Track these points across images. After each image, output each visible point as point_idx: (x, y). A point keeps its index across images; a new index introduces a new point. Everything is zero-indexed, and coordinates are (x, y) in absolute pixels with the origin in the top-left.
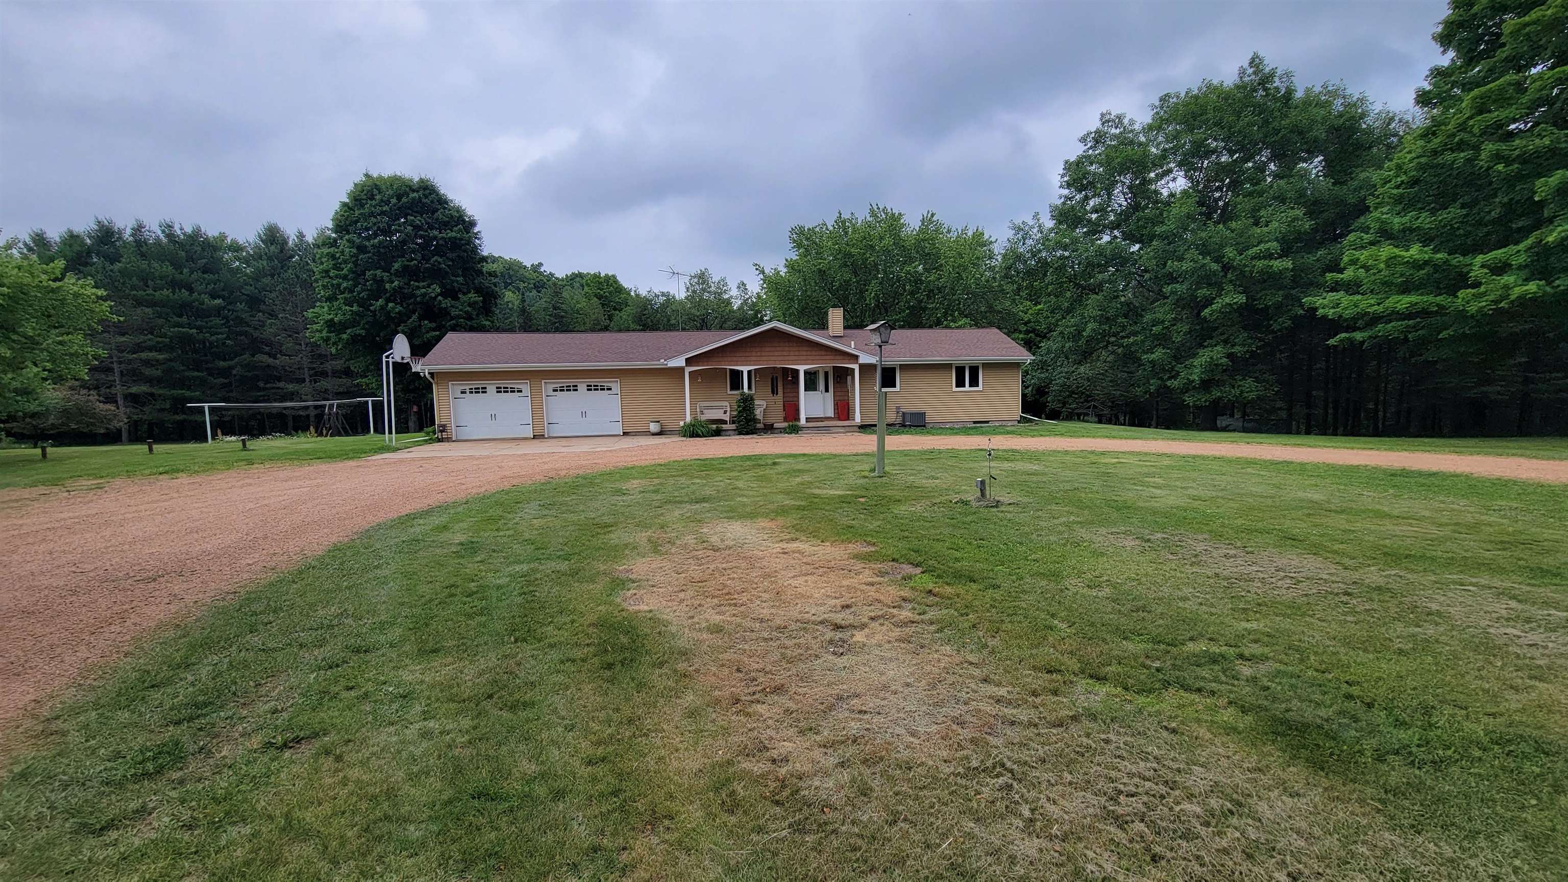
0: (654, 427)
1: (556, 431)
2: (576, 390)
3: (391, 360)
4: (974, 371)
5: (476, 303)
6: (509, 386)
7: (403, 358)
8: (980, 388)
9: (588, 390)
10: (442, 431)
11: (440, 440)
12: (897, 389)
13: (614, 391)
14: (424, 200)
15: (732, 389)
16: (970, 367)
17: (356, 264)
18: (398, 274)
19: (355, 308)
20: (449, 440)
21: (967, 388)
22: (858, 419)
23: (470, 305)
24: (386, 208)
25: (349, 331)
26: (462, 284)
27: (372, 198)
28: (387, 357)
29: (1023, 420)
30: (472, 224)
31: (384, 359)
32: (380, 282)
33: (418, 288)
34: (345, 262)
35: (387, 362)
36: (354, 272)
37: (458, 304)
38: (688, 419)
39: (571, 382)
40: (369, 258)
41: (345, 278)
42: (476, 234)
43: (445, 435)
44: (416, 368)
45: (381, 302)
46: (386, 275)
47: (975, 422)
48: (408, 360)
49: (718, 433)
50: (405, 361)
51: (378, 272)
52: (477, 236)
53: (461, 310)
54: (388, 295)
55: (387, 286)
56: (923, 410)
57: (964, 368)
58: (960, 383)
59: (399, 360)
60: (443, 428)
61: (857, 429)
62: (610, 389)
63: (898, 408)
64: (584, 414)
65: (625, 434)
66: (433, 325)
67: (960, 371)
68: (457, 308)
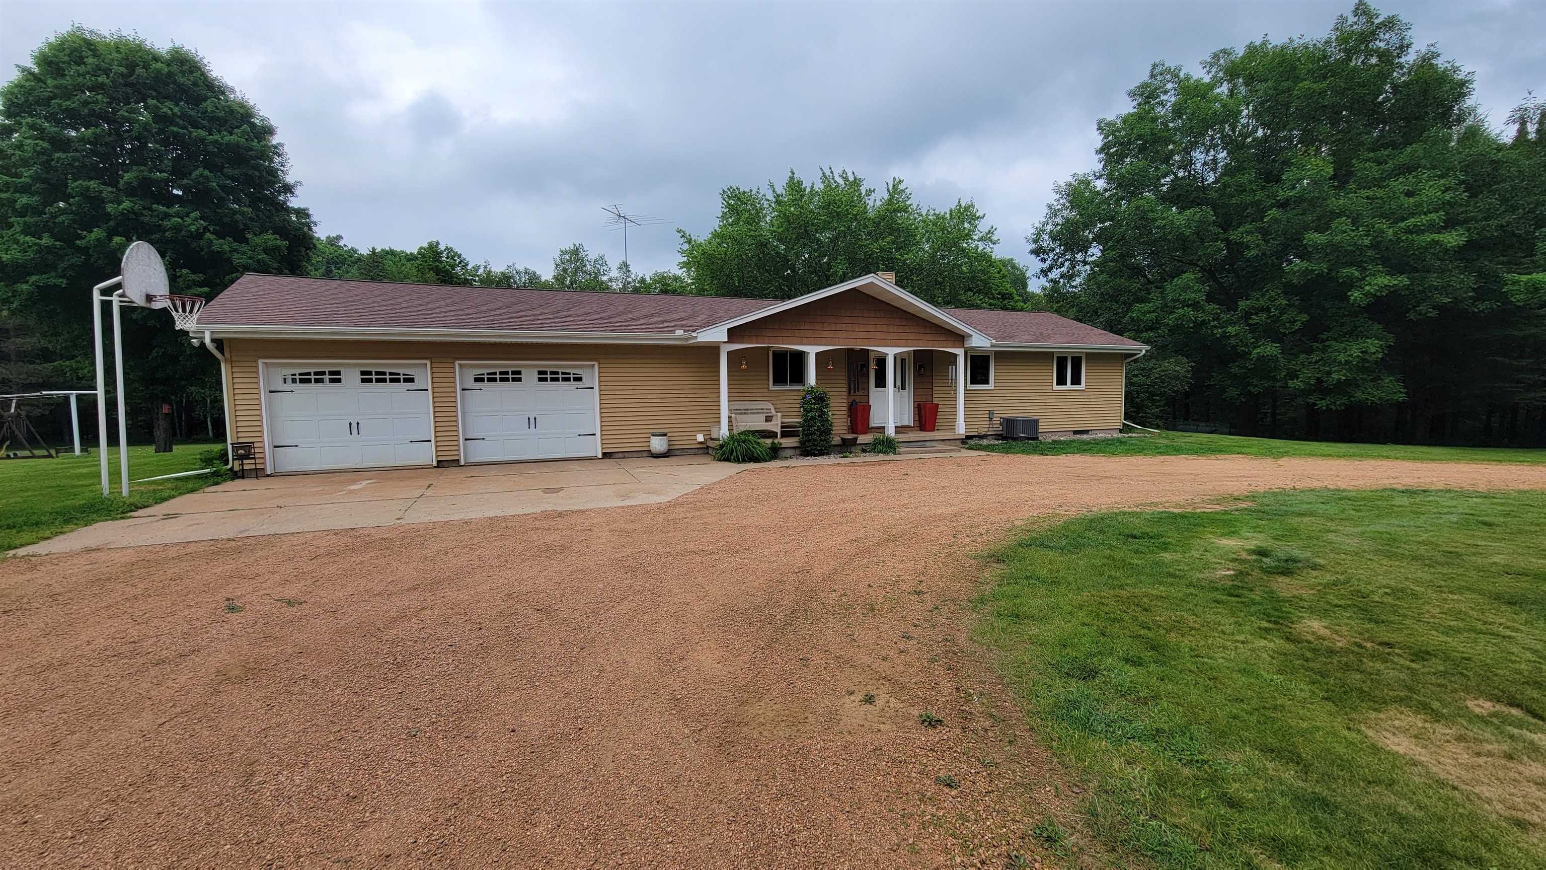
0: (658, 444)
1: (479, 452)
2: (520, 380)
3: (115, 299)
4: (1077, 363)
5: (277, 248)
6: (401, 371)
7: (149, 298)
8: (1082, 386)
9: (540, 380)
10: (241, 458)
11: (235, 475)
12: (991, 386)
13: (586, 382)
14: (181, 80)
15: (776, 382)
16: (1073, 358)
17: (47, 165)
18: (131, 191)
19: (46, 240)
20: (258, 473)
21: (1069, 386)
22: (961, 429)
23: (265, 251)
24: (102, 79)
25: (33, 278)
26: (251, 219)
27: (80, 61)
28: (107, 292)
29: (1125, 429)
30: (269, 131)
31: (97, 298)
32: (97, 201)
33: (167, 216)
34: (25, 163)
35: (106, 307)
36: (43, 181)
37: (244, 248)
38: (724, 431)
39: (509, 365)
40: (74, 160)
41: (25, 189)
42: (276, 147)
43: (248, 464)
44: (186, 322)
45: (97, 233)
46: (107, 191)
47: (1076, 432)
48: (166, 304)
49: (775, 453)
50: (157, 305)
51: (93, 184)
52: (276, 150)
53: (250, 258)
54: (111, 223)
55: (110, 208)
56: (1033, 416)
57: (1065, 359)
58: (1061, 381)
59: (140, 301)
60: (246, 451)
61: (958, 443)
62: (580, 379)
63: (991, 413)
64: (532, 422)
65: (606, 455)
66: (200, 277)
67: (1062, 362)
68: (244, 253)
